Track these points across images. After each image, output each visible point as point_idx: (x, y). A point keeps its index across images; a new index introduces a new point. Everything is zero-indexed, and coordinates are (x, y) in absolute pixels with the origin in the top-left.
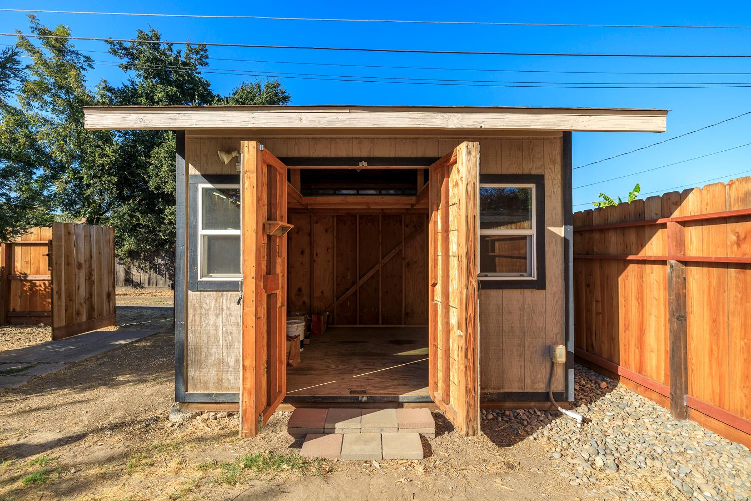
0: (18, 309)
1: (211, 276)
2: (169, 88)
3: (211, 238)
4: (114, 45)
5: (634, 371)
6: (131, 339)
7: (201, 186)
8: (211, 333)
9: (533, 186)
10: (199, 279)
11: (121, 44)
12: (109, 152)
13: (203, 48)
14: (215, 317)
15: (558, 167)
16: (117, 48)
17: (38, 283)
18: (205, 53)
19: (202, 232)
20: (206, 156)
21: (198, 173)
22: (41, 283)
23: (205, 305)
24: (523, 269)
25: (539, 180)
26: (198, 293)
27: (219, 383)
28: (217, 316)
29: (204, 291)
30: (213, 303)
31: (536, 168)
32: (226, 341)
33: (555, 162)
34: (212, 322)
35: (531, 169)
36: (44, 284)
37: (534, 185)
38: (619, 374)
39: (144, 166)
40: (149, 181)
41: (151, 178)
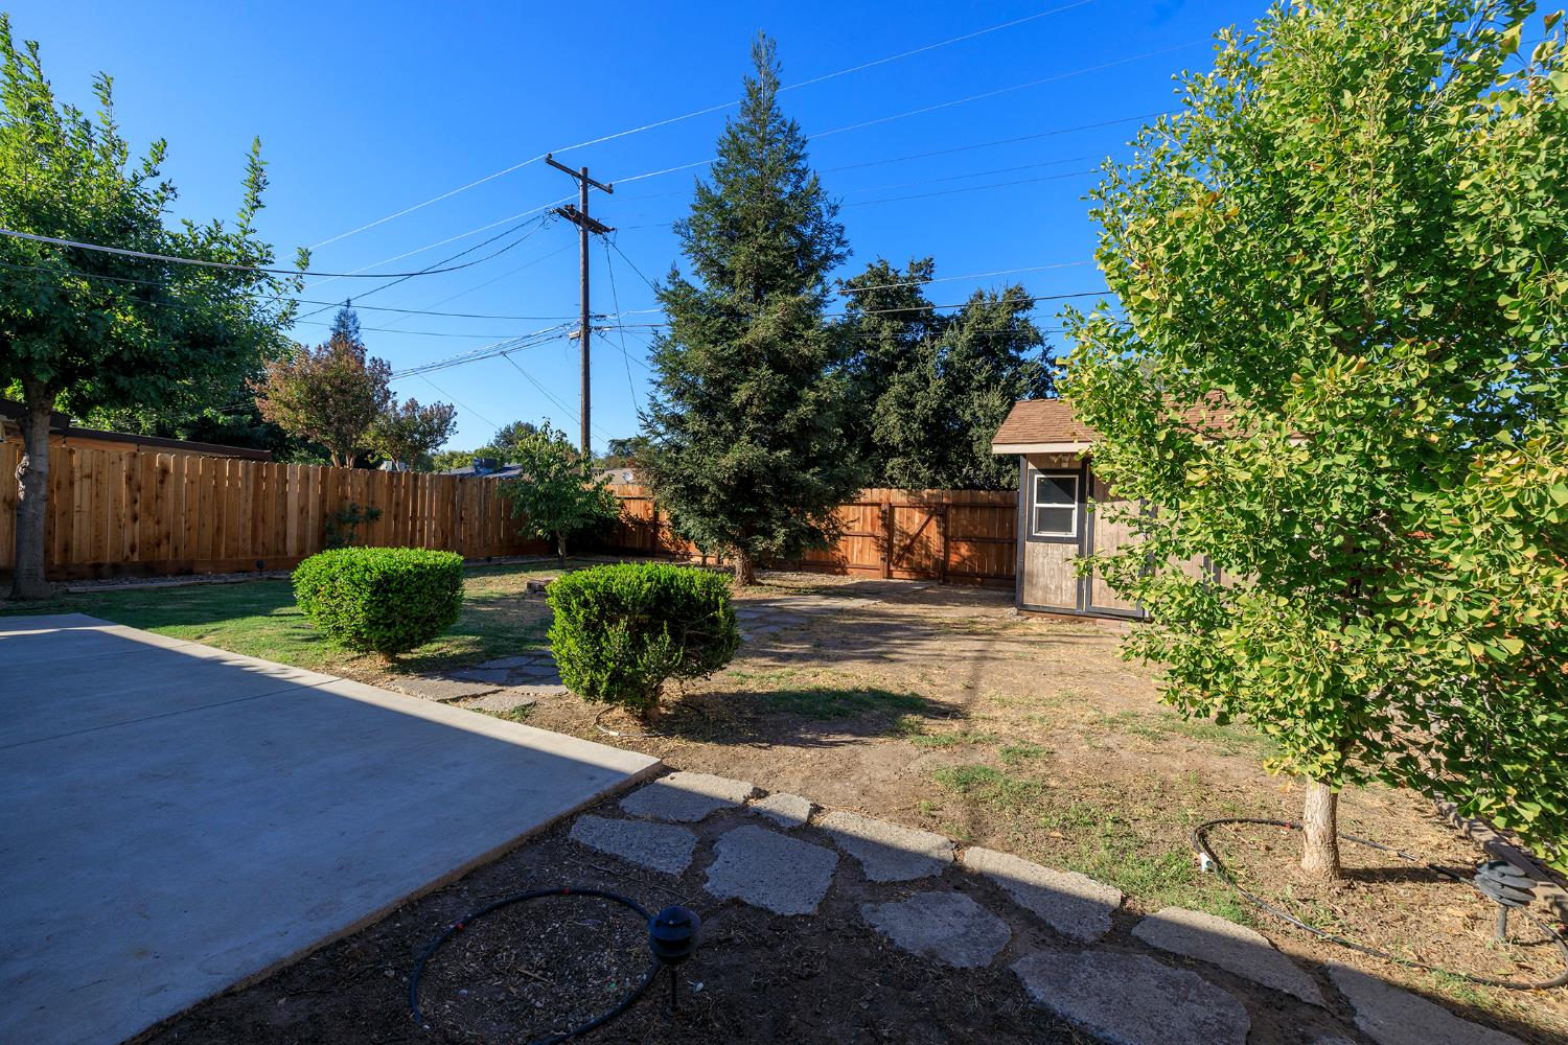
1: (1041, 533)
3: (1041, 509)
7: (1036, 476)
8: (1040, 568)
10: (1034, 535)
13: (929, 263)
14: (1043, 558)
18: (931, 267)
19: (1036, 505)
20: (1041, 459)
21: (1034, 468)
23: (1036, 551)
26: (1032, 543)
27: (1045, 600)
28: (1045, 557)
29: (1036, 542)
30: (1042, 550)
32: (1049, 574)
34: (1040, 562)
39: (866, 414)
40: (872, 432)
41: (874, 428)
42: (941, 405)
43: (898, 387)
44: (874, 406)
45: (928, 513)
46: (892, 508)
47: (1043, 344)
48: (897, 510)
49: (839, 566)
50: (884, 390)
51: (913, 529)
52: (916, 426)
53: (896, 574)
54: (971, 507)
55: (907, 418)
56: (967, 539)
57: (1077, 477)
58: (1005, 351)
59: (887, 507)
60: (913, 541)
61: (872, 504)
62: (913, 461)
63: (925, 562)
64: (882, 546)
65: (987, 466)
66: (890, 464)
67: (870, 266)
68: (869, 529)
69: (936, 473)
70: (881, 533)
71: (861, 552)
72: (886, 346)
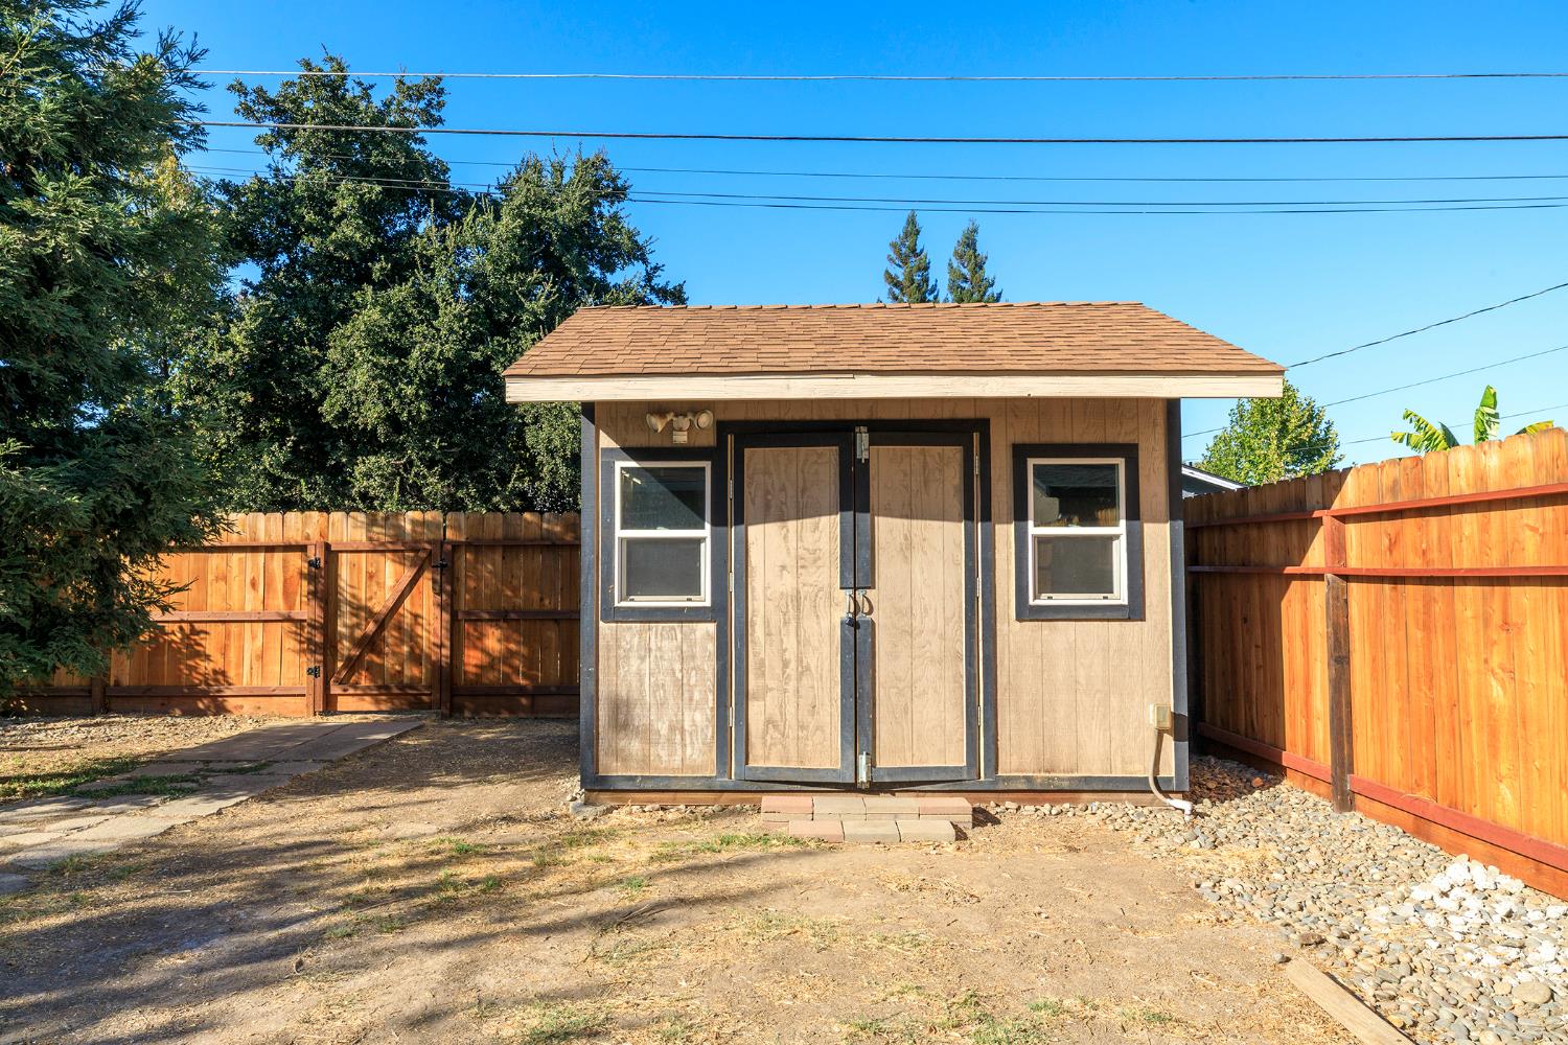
0: (126, 681)
1: (633, 600)
2: (365, 186)
3: (631, 544)
4: (246, 94)
5: (1301, 756)
6: (390, 732)
7: (619, 465)
8: (634, 685)
9: (1120, 462)
10: (616, 604)
11: (260, 92)
12: (238, 339)
13: (435, 88)
14: (639, 661)
15: (1161, 431)
16: (256, 104)
17: (168, 628)
18: (439, 97)
19: (620, 533)
20: (625, 419)
21: (613, 445)
22: (176, 627)
23: (623, 644)
24: (1106, 586)
25: (1130, 452)
26: (614, 625)
27: (646, 761)
28: (642, 659)
29: (622, 622)
30: (636, 640)
31: (1126, 433)
32: (655, 697)
33: (1155, 425)
34: (634, 669)
35: (1119, 434)
36: (181, 629)
37: (1123, 460)
38: (1284, 764)
39: (308, 367)
40: (320, 401)
41: (325, 394)
42: (462, 355)
43: (374, 314)
44: (323, 347)
45: (413, 565)
46: (331, 554)
47: (645, 261)
48: (343, 557)
49: (205, 694)
50: (345, 316)
51: (381, 602)
52: (410, 390)
53: (344, 703)
54: (505, 547)
55: (392, 374)
56: (500, 617)
57: (707, 465)
58: (583, 268)
59: (320, 555)
60: (381, 626)
61: (288, 548)
62: (410, 463)
63: (411, 671)
64: (310, 641)
65: (554, 473)
66: (360, 469)
67: (308, 65)
68: (278, 604)
69: (458, 485)
70: (307, 610)
71: (261, 657)
72: (348, 230)
